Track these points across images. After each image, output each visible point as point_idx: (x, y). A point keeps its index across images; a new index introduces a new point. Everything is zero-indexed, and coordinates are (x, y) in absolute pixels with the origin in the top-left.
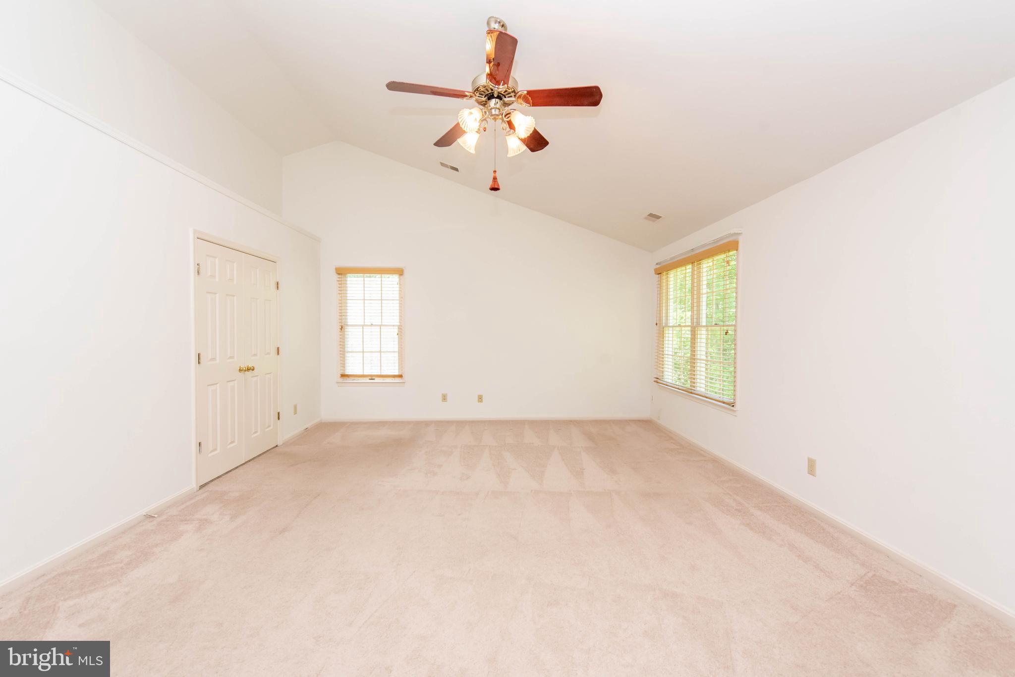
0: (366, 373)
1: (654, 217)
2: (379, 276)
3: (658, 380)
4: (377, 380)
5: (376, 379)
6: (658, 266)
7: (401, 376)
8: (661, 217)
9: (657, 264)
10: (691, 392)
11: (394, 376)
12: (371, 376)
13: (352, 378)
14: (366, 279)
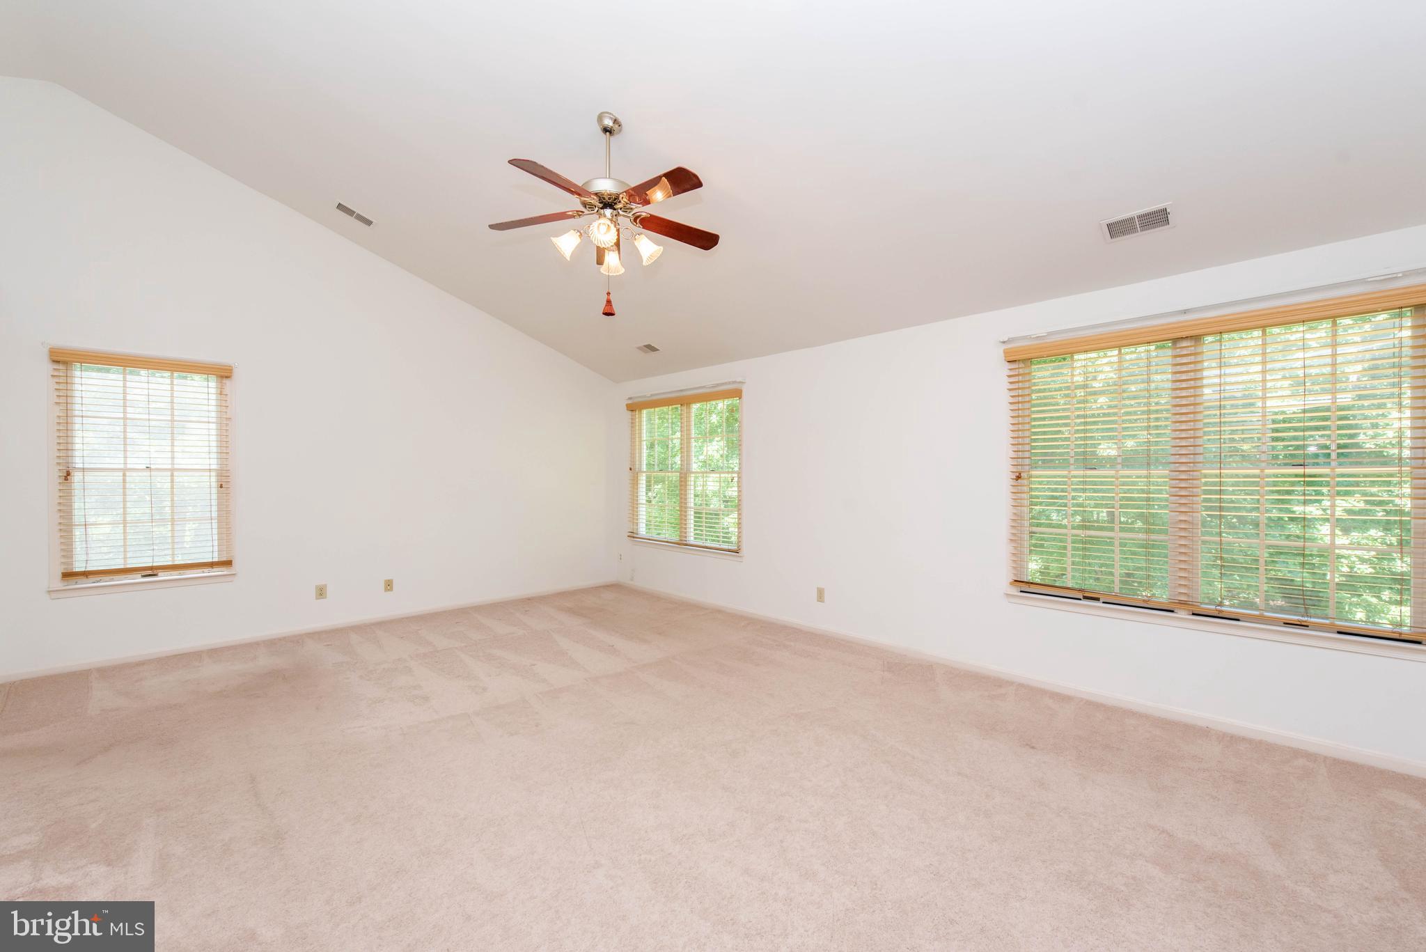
0: (132, 564)
1: (651, 348)
2: (167, 374)
3: (633, 535)
4: (162, 576)
5: (160, 574)
6: (630, 402)
7: (228, 563)
8: (658, 350)
9: (630, 399)
10: (682, 543)
11: (212, 565)
12: (151, 568)
13: (92, 579)
14: (129, 377)
